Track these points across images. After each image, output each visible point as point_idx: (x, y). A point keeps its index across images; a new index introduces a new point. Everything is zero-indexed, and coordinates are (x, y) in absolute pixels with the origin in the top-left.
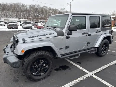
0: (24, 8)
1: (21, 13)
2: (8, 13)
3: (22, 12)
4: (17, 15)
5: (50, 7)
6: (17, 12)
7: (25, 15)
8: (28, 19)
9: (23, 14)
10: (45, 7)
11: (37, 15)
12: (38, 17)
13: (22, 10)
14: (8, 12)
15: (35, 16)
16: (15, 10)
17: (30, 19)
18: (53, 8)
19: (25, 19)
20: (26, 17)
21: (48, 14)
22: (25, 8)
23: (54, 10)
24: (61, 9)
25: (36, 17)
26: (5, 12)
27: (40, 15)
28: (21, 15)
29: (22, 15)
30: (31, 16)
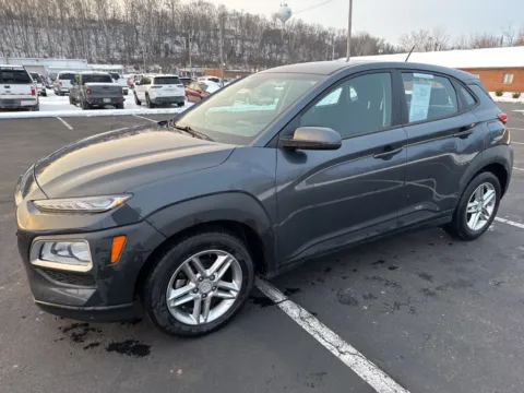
0: (105, 13)
1: (93, 36)
2: (31, 37)
3: (94, 29)
4: (72, 45)
5: (223, 6)
6: (75, 29)
7: (113, 46)
8: (123, 62)
9: (100, 38)
10: (198, 8)
11: (166, 46)
12: (172, 53)
13: (93, 21)
14: (30, 29)
15: (156, 48)
16: (62, 19)
17: (133, 62)
18: (239, 11)
19: (113, 62)
20: (116, 55)
21: (216, 37)
22: (110, 12)
23: (241, 19)
24: (276, 16)
25: (158, 52)
26: (16, 29)
27: (177, 43)
28: (94, 47)
29: (98, 46)
30: (137, 51)
